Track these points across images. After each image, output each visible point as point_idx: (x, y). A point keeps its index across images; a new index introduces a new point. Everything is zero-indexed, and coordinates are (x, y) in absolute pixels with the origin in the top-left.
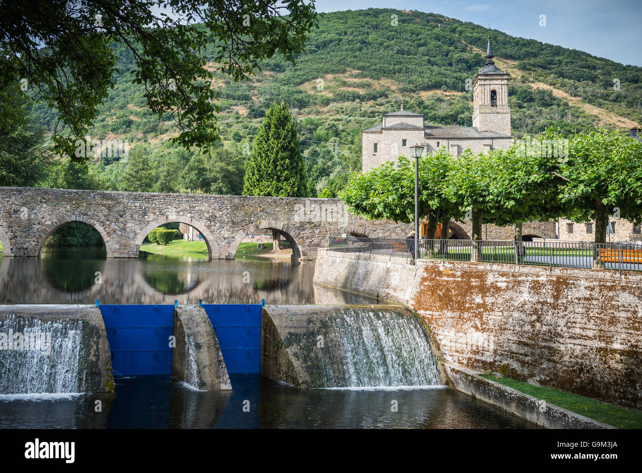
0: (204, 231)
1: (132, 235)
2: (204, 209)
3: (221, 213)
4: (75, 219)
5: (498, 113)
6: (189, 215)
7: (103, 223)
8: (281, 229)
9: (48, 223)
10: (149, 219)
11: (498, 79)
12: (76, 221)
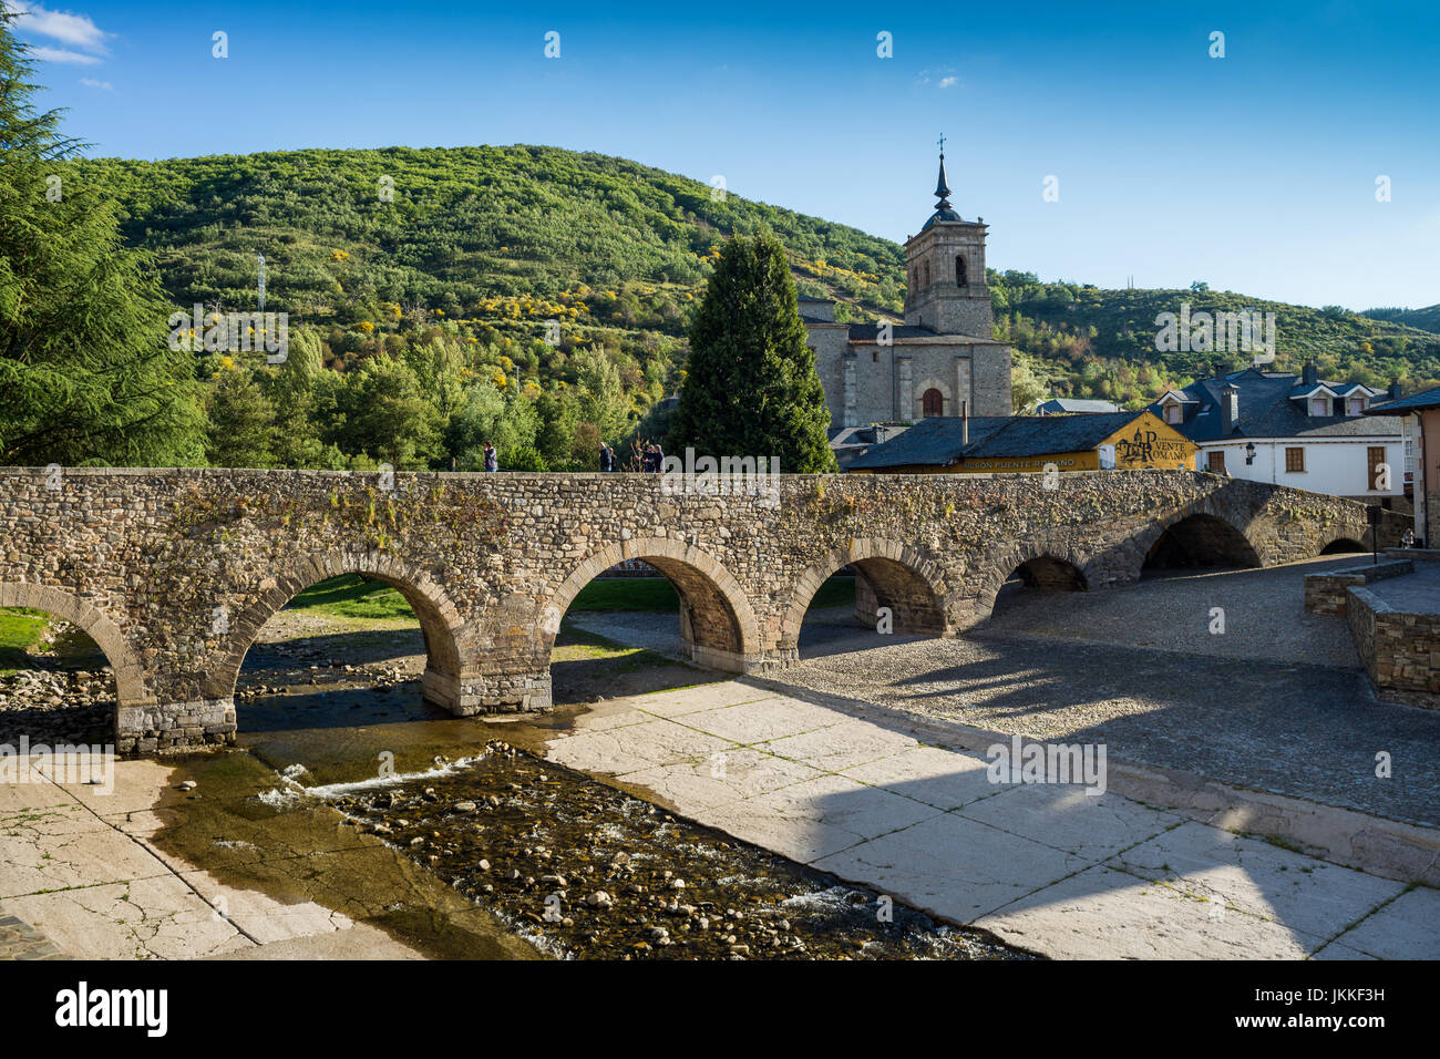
0: (723, 578)
1: (529, 604)
2: (715, 514)
3: (759, 524)
4: (353, 567)
5: (970, 298)
6: (681, 536)
7: (441, 574)
8: (898, 558)
9: (269, 583)
10: (574, 554)
11: (967, 235)
12: (358, 573)
